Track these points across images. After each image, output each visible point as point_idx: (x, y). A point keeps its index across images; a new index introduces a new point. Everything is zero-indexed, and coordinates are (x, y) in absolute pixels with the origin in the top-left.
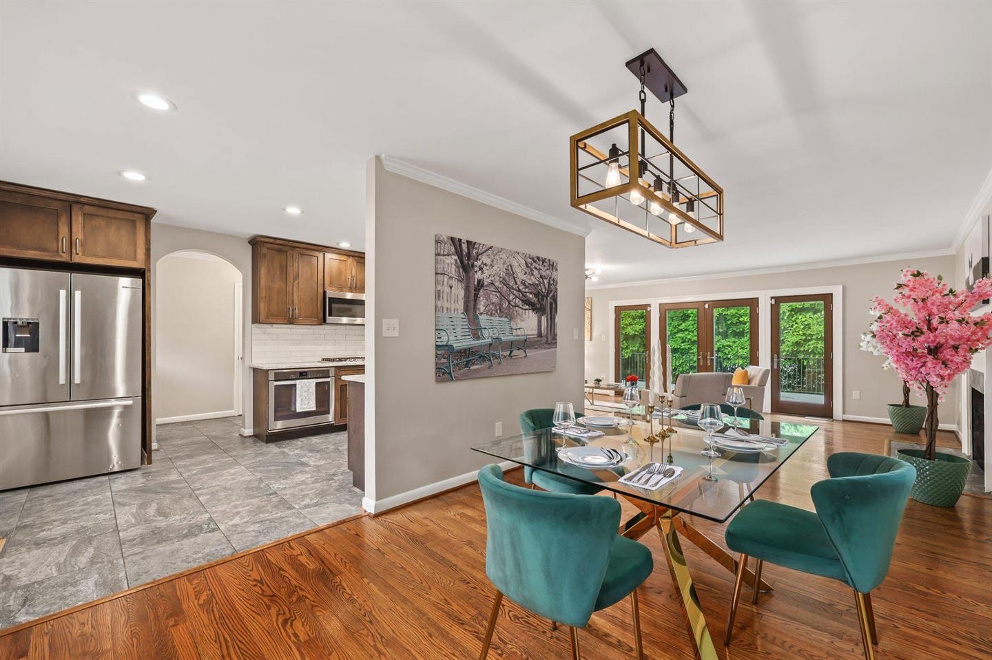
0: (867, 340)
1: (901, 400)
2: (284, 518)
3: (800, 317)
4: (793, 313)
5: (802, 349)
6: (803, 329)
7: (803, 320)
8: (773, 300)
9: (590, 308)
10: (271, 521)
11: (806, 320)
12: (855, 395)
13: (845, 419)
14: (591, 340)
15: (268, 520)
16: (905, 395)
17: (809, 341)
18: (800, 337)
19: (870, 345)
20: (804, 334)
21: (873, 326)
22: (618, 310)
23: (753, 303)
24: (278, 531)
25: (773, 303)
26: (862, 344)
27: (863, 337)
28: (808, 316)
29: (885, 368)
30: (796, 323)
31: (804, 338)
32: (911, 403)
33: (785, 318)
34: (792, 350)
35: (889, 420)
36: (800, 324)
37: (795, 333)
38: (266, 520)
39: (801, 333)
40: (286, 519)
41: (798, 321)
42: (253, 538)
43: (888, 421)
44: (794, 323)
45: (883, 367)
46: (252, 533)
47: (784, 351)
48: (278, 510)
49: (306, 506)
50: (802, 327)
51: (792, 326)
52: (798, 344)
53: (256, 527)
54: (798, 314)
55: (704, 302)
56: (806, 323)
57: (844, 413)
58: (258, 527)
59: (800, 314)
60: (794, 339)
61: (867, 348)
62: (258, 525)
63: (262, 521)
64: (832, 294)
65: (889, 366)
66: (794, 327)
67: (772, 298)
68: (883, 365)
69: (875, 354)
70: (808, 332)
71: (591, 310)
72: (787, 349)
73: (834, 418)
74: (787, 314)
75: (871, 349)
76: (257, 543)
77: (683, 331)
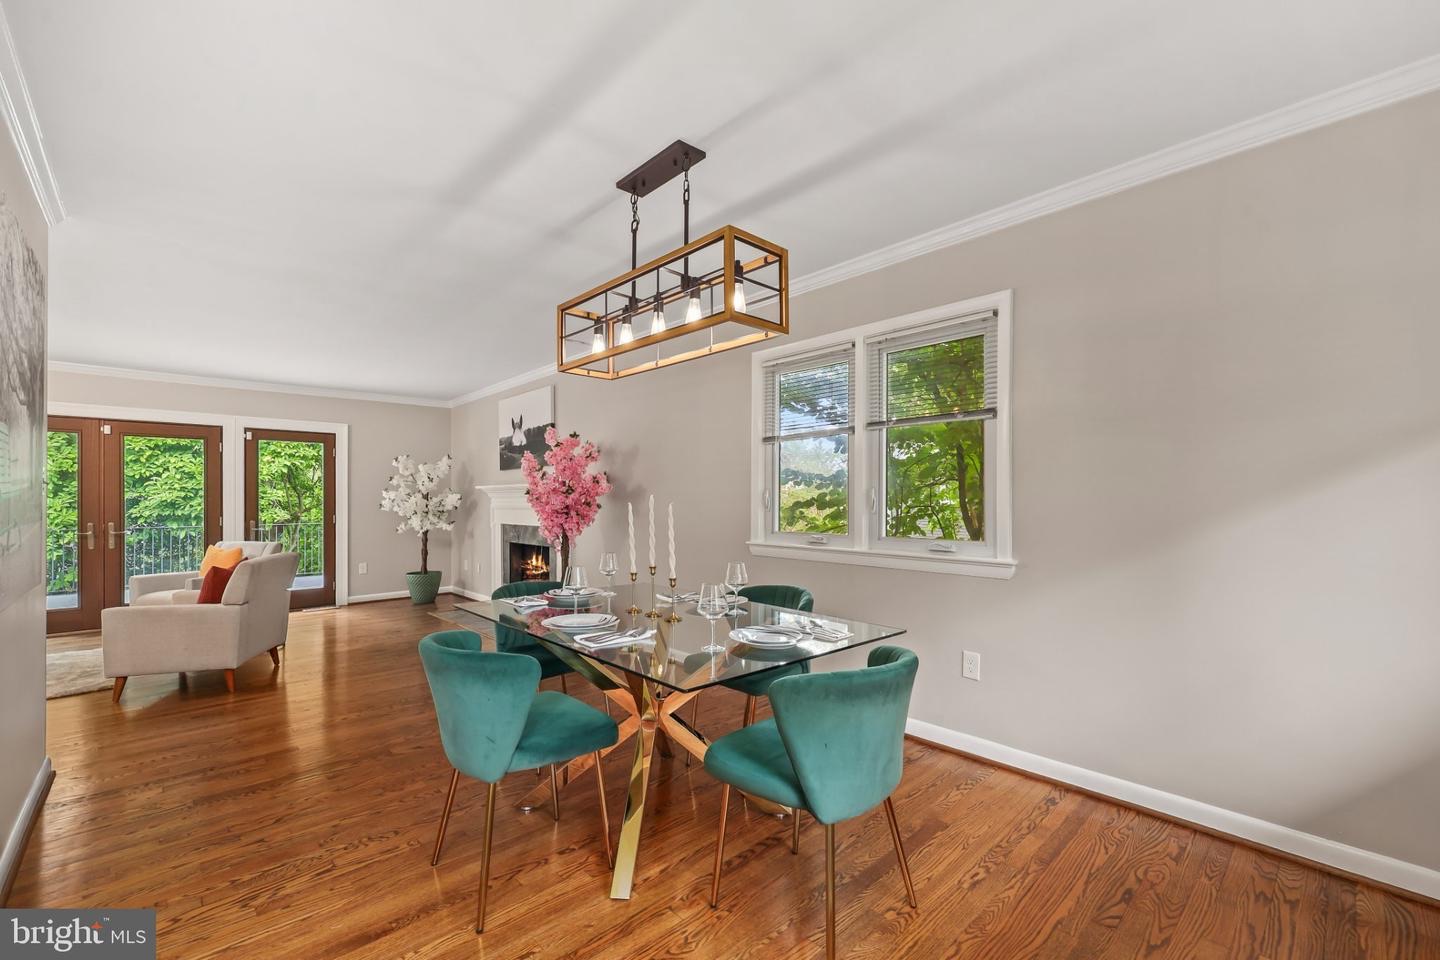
1: (417, 567)
3: (173, 460)
5: (179, 513)
7: (181, 464)
8: (250, 433)
12: (362, 568)
13: (350, 601)
16: (422, 561)
17: (191, 498)
18: (176, 494)
20: (183, 489)
23: (211, 435)
25: (250, 438)
26: (383, 503)
27: (384, 493)
29: (400, 531)
31: (183, 494)
33: (143, 460)
39: (176, 486)
43: (406, 593)
45: (397, 530)
50: (178, 476)
55: (100, 419)
57: (349, 595)
60: (168, 496)
64: (335, 435)
65: (404, 529)
67: (246, 430)
70: (189, 485)
73: (338, 603)
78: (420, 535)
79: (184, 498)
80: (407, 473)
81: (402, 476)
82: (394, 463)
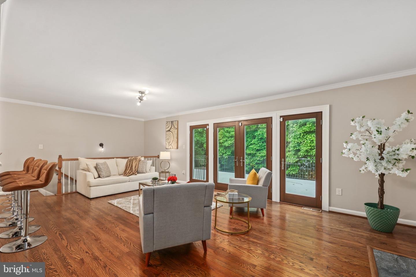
0: (348, 147)
1: (376, 200)
3: (308, 136)
4: (305, 134)
5: (309, 154)
6: (310, 143)
7: (310, 138)
8: (282, 119)
9: (177, 127)
11: (311, 138)
12: (338, 191)
13: (330, 210)
14: (177, 148)
16: (380, 197)
18: (308, 148)
19: (351, 152)
20: (310, 146)
21: (353, 136)
22: (192, 128)
23: (268, 121)
25: (282, 120)
26: (344, 151)
27: (345, 145)
28: (312, 136)
29: (362, 172)
30: (307, 140)
31: (310, 148)
32: (385, 203)
33: (301, 137)
34: (304, 154)
35: (365, 213)
36: (308, 140)
37: (306, 145)
39: (308, 145)
41: (307, 138)
44: (305, 140)
45: (360, 171)
47: (300, 155)
50: (309, 142)
51: (304, 142)
52: (307, 151)
54: (308, 134)
55: (239, 121)
56: (311, 139)
57: (330, 205)
59: (309, 135)
61: (348, 155)
64: (322, 112)
65: (365, 170)
66: (305, 142)
67: (281, 117)
68: (360, 169)
69: (355, 159)
71: (177, 129)
72: (301, 154)
73: (323, 209)
74: (302, 135)
75: (351, 156)
77: (253, 144)
78: (378, 177)
79: (310, 149)
80: (363, 130)
81: (360, 132)
82: (352, 123)
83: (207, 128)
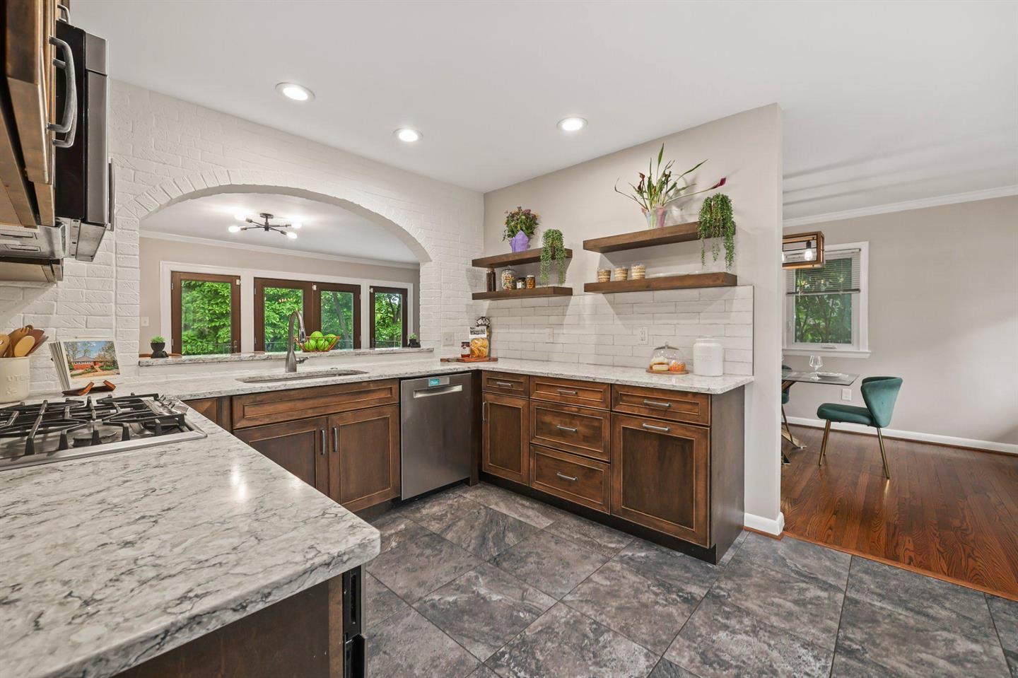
2: (879, 595)
10: (902, 603)
15: (907, 609)
23: (356, 289)
24: (907, 585)
38: (912, 610)
40: (878, 591)
42: (951, 597)
46: (947, 605)
48: (874, 612)
49: (827, 587)
53: (935, 610)
58: (931, 607)
62: (930, 611)
63: (919, 613)
67: (371, 287)
76: (949, 588)
83: (238, 284)
